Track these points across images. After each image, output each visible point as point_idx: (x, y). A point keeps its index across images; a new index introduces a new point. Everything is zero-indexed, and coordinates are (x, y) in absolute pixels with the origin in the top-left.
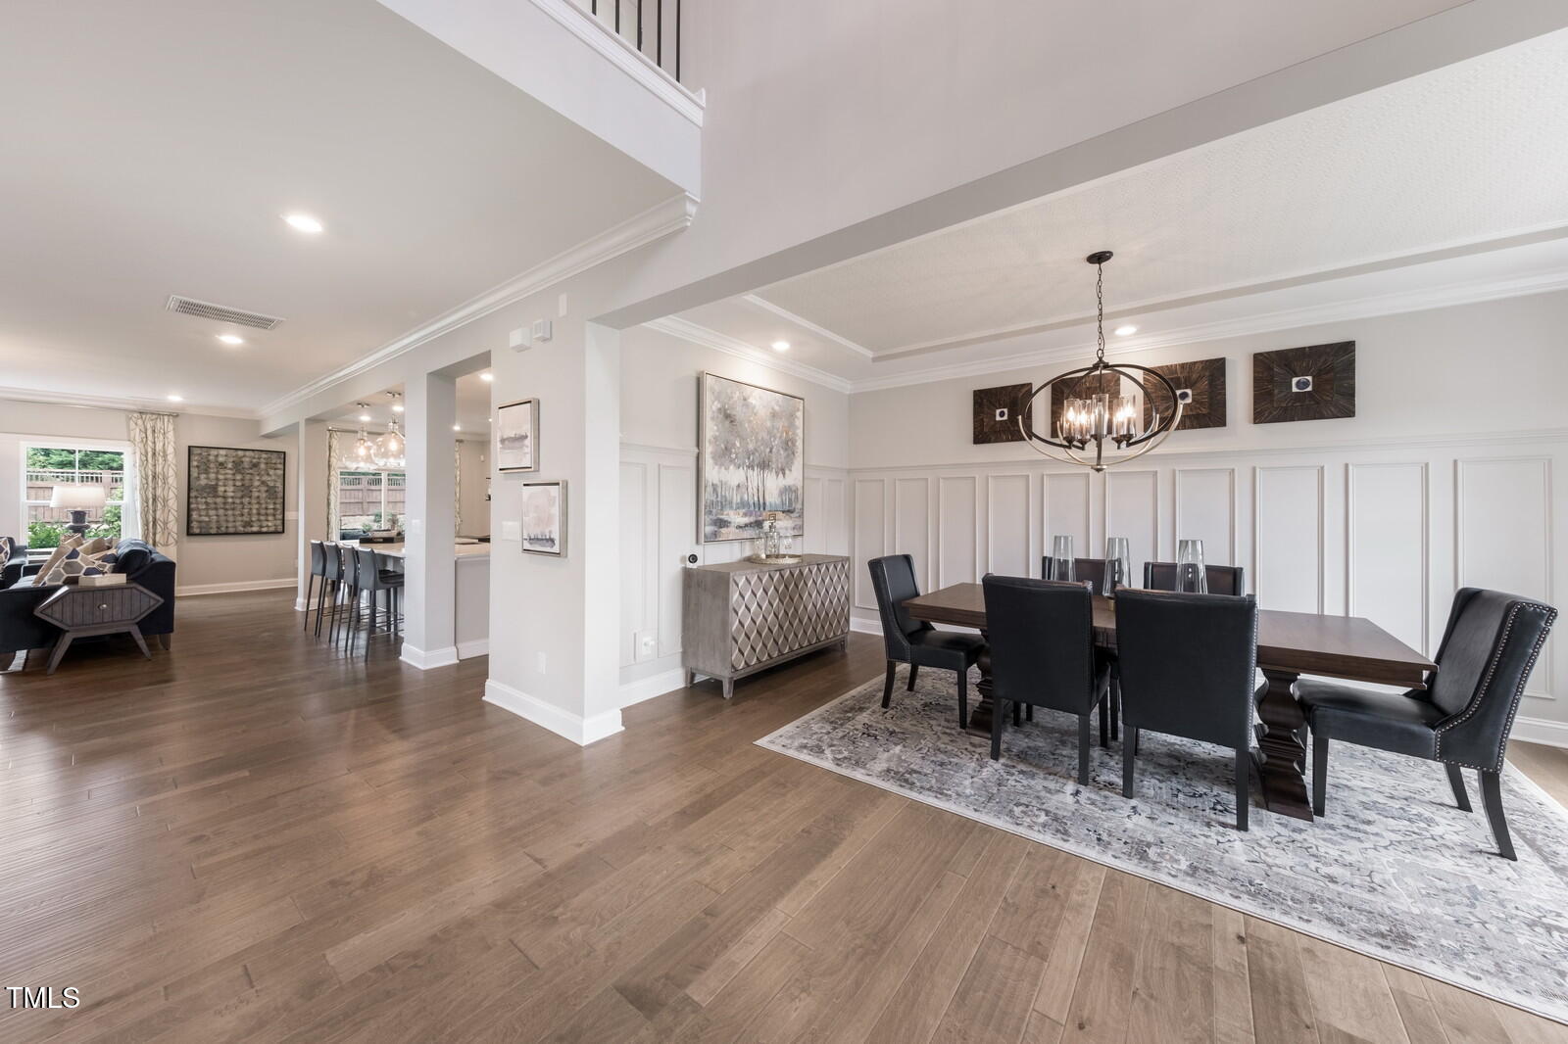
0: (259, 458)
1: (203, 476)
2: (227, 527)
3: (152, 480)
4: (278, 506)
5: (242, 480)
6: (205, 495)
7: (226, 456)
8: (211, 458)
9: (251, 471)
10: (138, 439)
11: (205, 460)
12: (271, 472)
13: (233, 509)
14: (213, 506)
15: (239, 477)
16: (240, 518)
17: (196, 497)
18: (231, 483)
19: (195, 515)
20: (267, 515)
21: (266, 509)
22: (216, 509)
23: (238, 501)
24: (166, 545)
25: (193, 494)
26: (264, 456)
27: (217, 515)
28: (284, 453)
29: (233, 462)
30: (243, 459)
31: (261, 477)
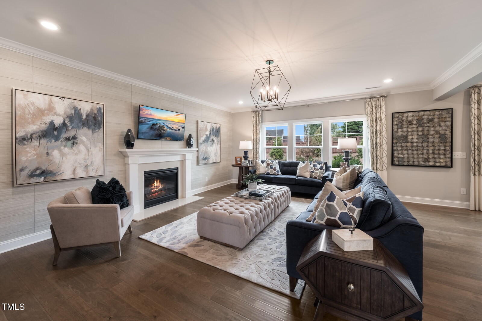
0: (434, 115)
1: (400, 130)
2: (413, 162)
3: (376, 133)
4: (448, 148)
5: (423, 131)
6: (401, 141)
7: (413, 116)
8: (404, 118)
9: (428, 125)
10: (369, 112)
11: (401, 121)
12: (442, 124)
13: (417, 150)
14: (405, 148)
15: (420, 129)
16: (421, 156)
17: (396, 143)
18: (415, 133)
19: (396, 154)
20: (439, 154)
21: (439, 150)
22: (407, 150)
23: (420, 145)
24: (382, 170)
25: (394, 141)
26: (437, 113)
27: (408, 154)
28: (452, 109)
29: (417, 119)
30: (423, 117)
31: (435, 128)
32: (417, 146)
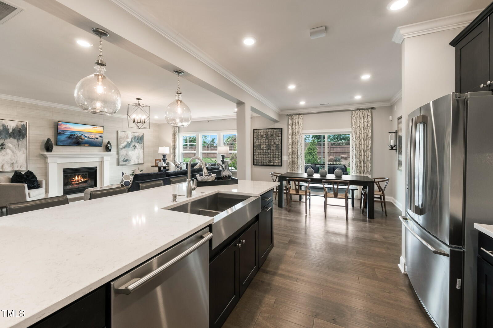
0: (273, 132)
1: (257, 141)
2: (264, 162)
4: (280, 154)
5: (268, 142)
6: (258, 149)
7: (263, 132)
8: (259, 133)
9: (271, 138)
11: (257, 135)
12: (277, 138)
13: (265, 155)
14: (260, 153)
16: (267, 159)
17: (255, 150)
18: (265, 143)
19: (255, 157)
20: (276, 157)
21: (276, 155)
22: (261, 155)
23: (267, 151)
25: (254, 149)
26: (275, 131)
27: (261, 157)
28: (282, 128)
29: (266, 134)
30: (268, 133)
31: (274, 140)
32: (266, 152)
